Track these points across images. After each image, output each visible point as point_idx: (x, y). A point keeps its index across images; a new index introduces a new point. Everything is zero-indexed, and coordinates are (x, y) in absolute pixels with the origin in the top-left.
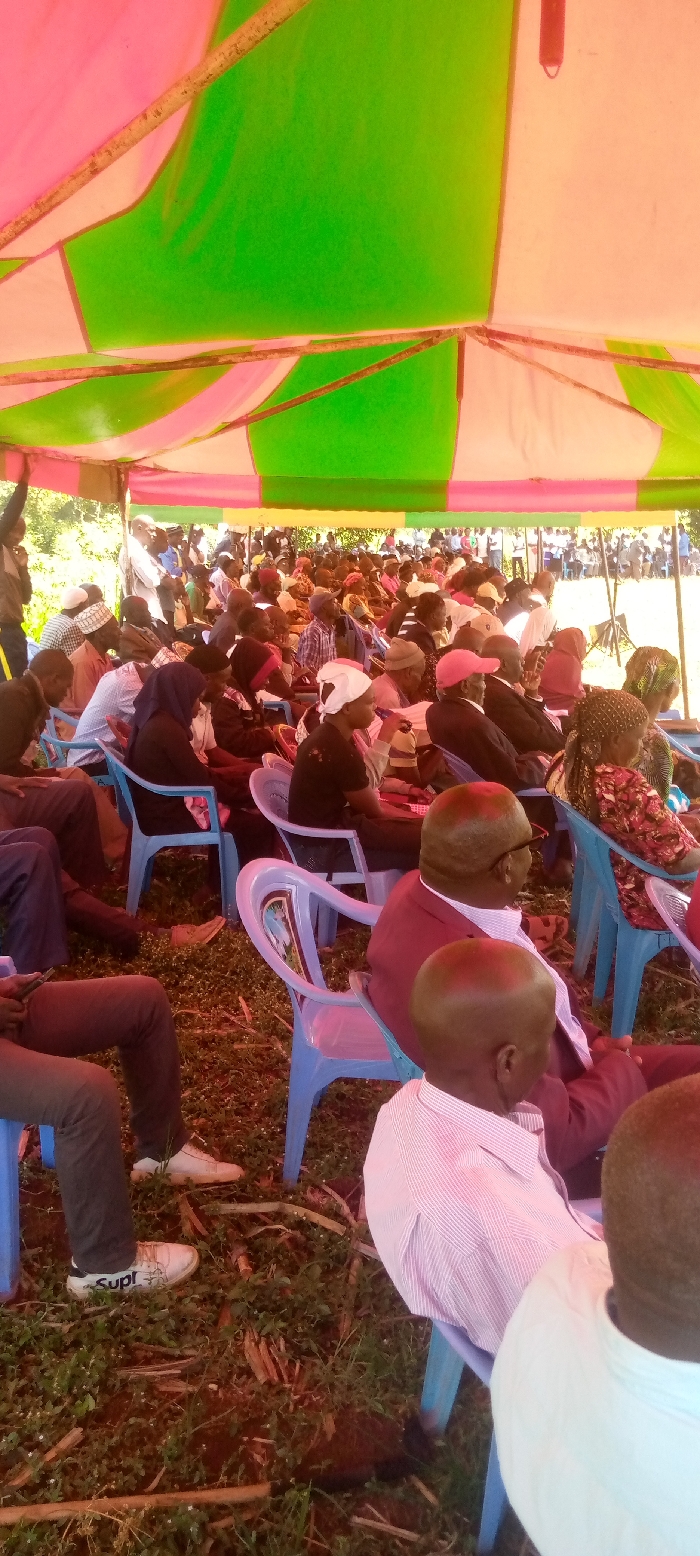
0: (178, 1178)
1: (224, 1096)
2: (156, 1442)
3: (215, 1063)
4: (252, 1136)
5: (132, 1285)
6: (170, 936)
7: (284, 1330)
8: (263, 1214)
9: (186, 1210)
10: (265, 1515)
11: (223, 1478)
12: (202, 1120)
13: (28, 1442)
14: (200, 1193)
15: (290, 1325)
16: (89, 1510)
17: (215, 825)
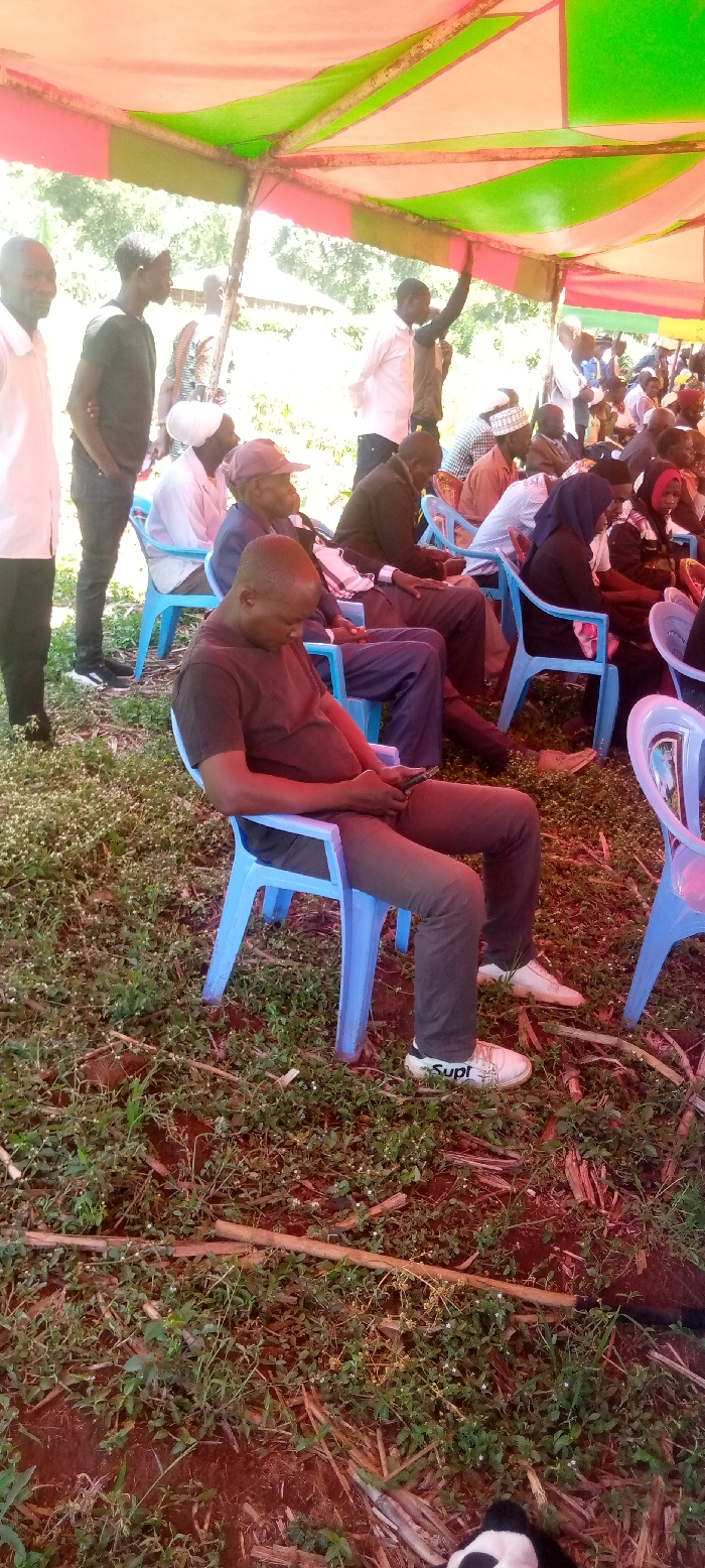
0: (520, 991)
1: (572, 924)
2: (473, 1228)
3: (567, 890)
4: (597, 968)
5: (465, 1078)
6: (538, 760)
7: (608, 1159)
8: (599, 1045)
9: (524, 1022)
10: (567, 1323)
11: (531, 1278)
12: (548, 942)
13: (357, 1192)
14: (541, 1011)
15: (614, 1156)
16: (405, 1270)
17: (601, 655)
